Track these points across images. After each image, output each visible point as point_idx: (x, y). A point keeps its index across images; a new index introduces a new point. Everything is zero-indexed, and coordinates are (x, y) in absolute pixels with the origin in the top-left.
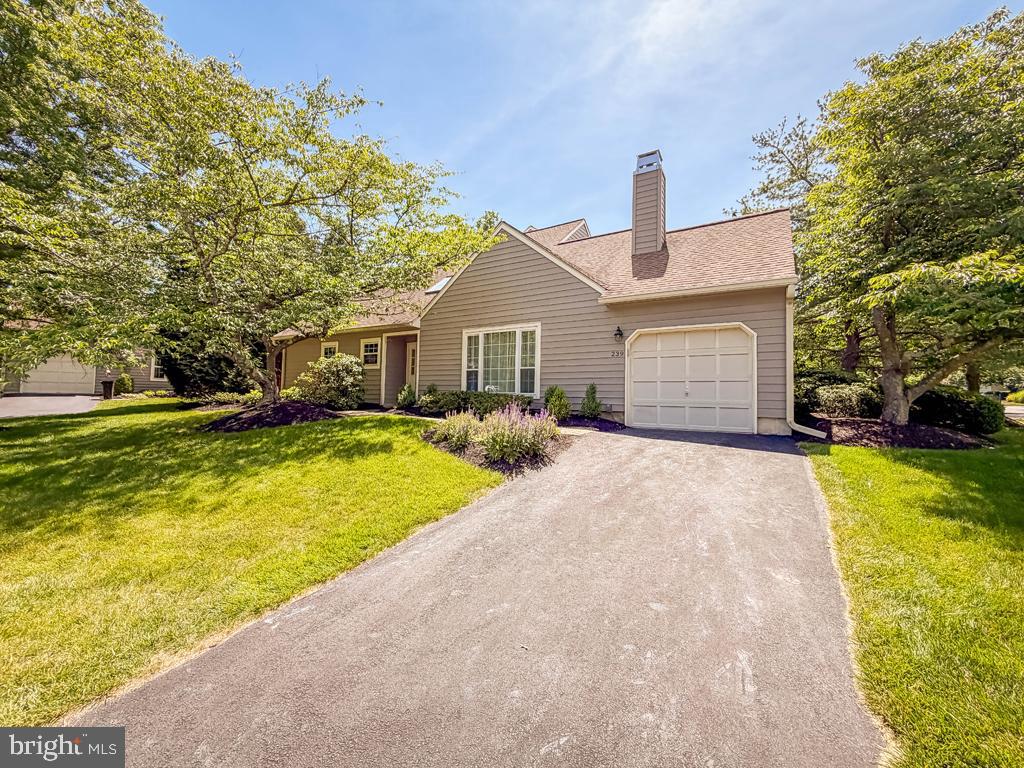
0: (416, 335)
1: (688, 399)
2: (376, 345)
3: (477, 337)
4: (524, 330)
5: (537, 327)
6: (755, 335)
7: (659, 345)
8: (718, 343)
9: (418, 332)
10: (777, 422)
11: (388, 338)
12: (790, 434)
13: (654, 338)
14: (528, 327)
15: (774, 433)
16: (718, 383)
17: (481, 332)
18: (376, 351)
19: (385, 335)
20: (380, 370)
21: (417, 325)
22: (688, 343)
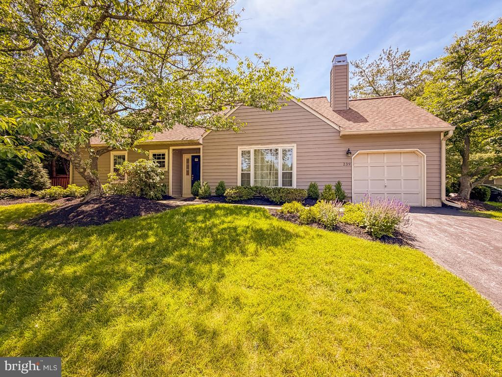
0: (199, 149)
1: (386, 189)
2: (164, 155)
3: (249, 152)
4: (285, 148)
5: (294, 147)
6: (425, 156)
7: (369, 159)
8: (403, 159)
9: (201, 147)
10: (435, 200)
11: (173, 150)
12: (441, 206)
13: (366, 156)
14: (287, 146)
15: (433, 206)
16: (403, 181)
17: (252, 149)
18: (164, 158)
19: (171, 148)
20: (168, 172)
21: (201, 142)
22: (386, 159)
